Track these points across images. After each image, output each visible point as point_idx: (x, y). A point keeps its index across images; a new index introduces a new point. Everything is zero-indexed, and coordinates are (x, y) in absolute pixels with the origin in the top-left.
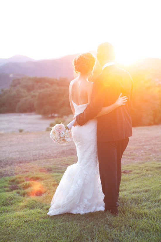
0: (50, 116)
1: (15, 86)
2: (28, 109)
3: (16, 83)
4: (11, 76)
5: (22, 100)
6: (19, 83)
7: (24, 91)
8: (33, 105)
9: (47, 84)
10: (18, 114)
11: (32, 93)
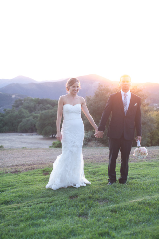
0: (51, 136)
1: (17, 106)
2: (30, 129)
3: (18, 103)
4: (13, 96)
5: (24, 120)
6: (22, 104)
7: (26, 112)
8: (35, 126)
9: (49, 105)
10: (19, 134)
11: (34, 114)
